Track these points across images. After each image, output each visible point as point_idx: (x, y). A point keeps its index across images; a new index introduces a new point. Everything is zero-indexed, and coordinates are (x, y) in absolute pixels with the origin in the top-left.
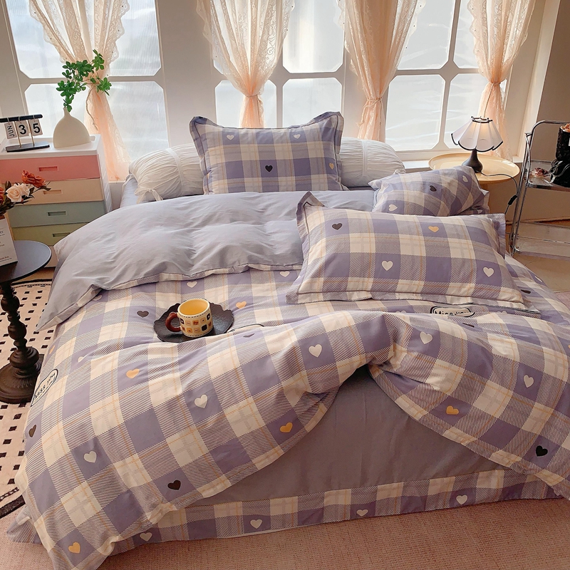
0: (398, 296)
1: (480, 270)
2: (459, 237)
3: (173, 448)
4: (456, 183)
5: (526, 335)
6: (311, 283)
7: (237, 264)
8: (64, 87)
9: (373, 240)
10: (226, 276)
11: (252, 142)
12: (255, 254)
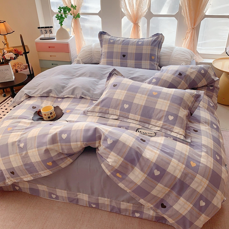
1: (167, 116)
3: (11, 159)
6: (94, 108)
7: (78, 94)
8: (58, 16)
10: (72, 98)
11: (120, 44)
12: (86, 92)
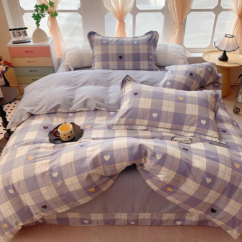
0: (159, 130)
1: (199, 120)
2: (192, 103)
3: (43, 192)
4: (204, 72)
5: (213, 157)
6: (119, 121)
7: (91, 107)
8: (35, 16)
9: (150, 102)
10: (86, 112)
11: (114, 45)
12: (100, 103)
